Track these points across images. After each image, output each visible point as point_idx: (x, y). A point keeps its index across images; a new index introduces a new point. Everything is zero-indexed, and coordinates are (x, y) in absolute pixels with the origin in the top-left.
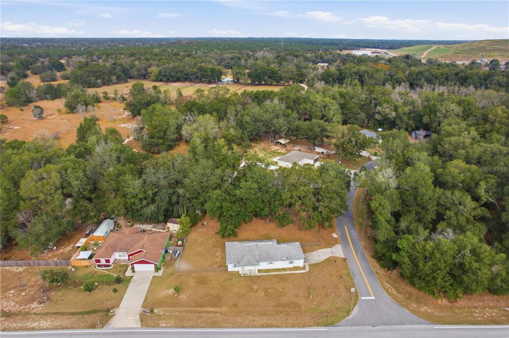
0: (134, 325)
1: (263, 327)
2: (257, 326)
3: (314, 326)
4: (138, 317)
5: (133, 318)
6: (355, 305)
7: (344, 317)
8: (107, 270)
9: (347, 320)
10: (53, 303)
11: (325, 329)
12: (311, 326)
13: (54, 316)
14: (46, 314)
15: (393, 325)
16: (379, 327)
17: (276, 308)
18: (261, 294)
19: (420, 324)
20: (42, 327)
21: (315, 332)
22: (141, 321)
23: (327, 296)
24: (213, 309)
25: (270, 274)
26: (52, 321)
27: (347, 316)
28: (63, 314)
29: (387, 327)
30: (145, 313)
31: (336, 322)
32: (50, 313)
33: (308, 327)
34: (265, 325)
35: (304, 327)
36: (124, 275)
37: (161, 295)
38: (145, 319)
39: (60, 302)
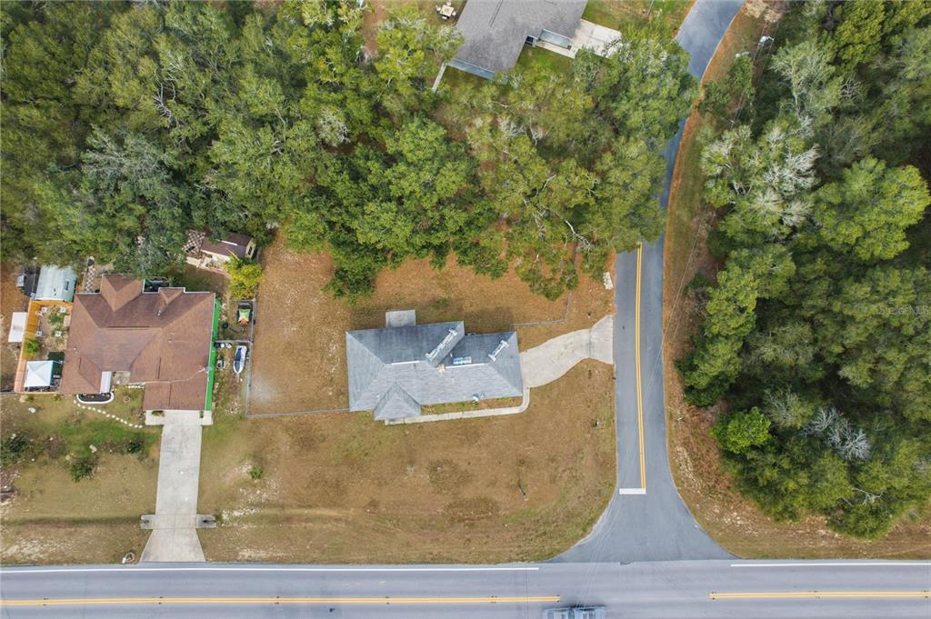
0: (191, 557)
1: (424, 562)
2: (413, 557)
3: (517, 560)
4: (196, 538)
5: (187, 539)
6: (602, 508)
7: (577, 538)
8: (104, 407)
9: (580, 546)
10: (26, 499)
11: (533, 568)
12: (510, 560)
13: (39, 529)
14: (24, 523)
15: (661, 560)
16: (635, 565)
17: (450, 511)
18: (425, 477)
19: (708, 558)
20: (30, 555)
21: (515, 574)
22: (204, 547)
23: (553, 480)
24: (333, 513)
25: (446, 417)
26: (42, 543)
27: (582, 536)
28: (56, 523)
29: (646, 565)
30: (206, 526)
31: (559, 551)
32: (31, 521)
33: (506, 562)
34: (428, 556)
35: (497, 562)
36: (144, 424)
37: (228, 479)
38: (209, 539)
39: (38, 496)
